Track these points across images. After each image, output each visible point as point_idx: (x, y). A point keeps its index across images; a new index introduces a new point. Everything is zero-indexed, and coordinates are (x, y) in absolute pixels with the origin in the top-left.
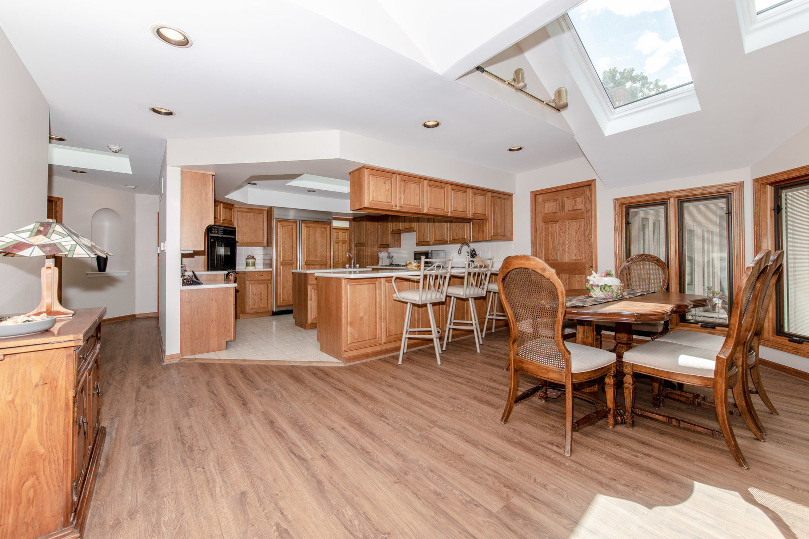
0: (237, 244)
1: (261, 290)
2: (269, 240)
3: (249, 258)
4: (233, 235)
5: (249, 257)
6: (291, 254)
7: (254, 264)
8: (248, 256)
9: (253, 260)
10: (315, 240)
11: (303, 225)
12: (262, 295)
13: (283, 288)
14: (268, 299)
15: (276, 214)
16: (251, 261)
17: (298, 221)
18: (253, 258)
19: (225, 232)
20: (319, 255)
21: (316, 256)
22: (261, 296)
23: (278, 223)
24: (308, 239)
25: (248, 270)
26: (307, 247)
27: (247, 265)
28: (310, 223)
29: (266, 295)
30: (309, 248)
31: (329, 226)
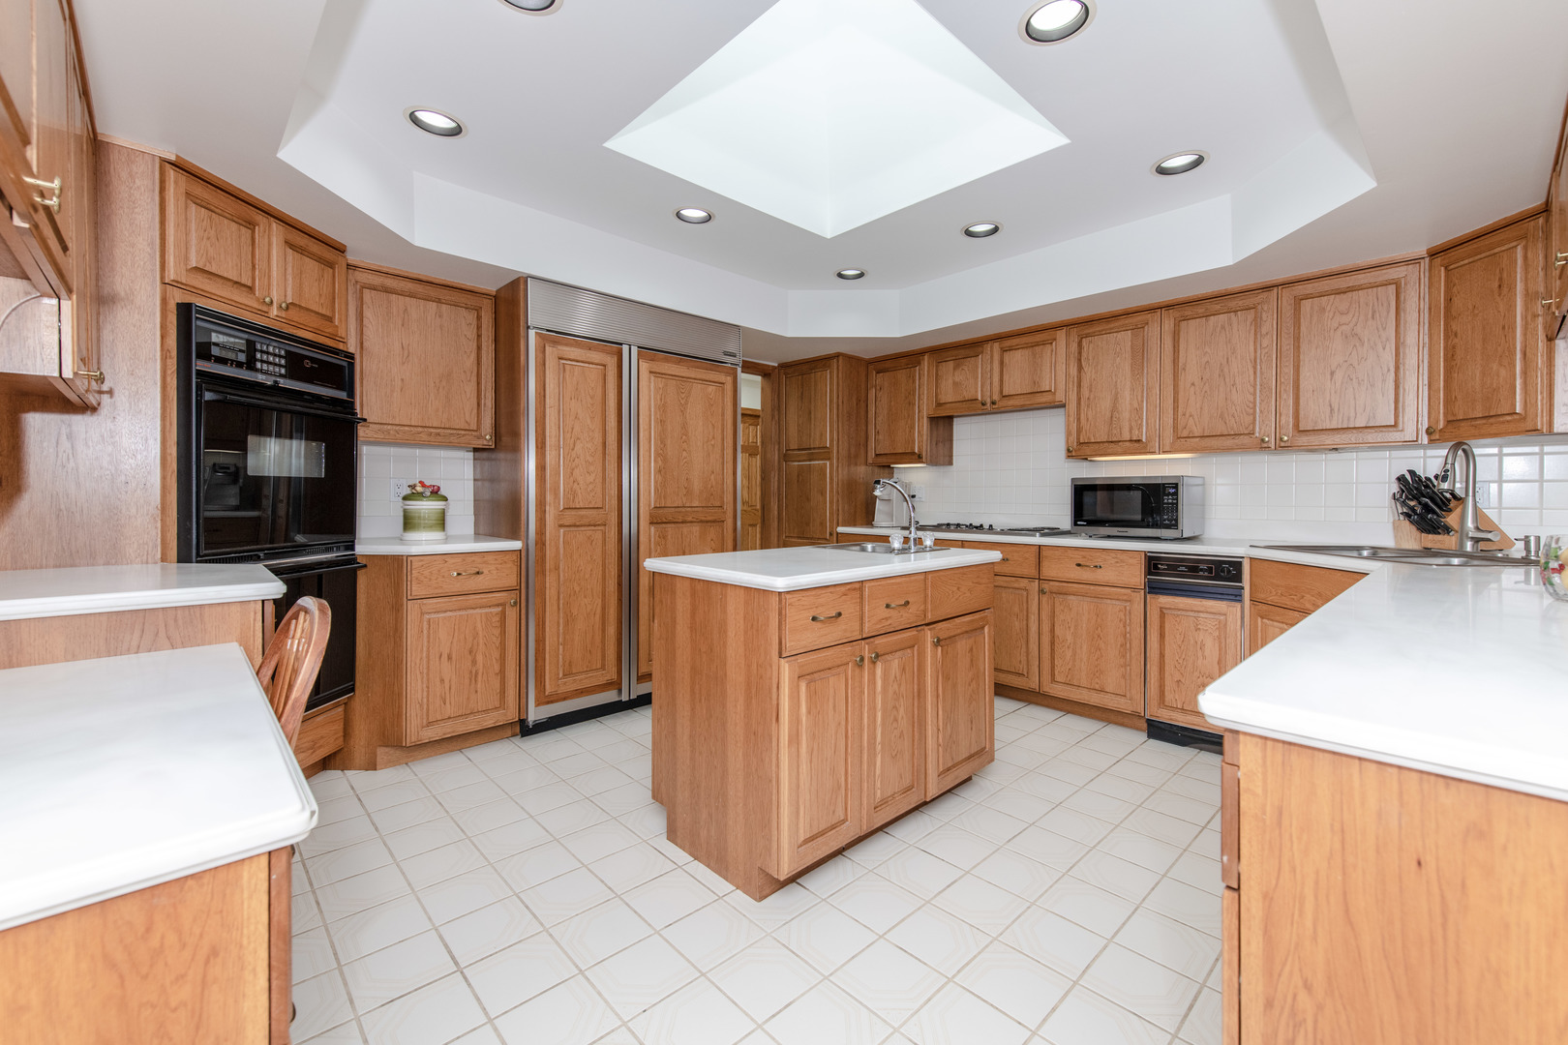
0: (362, 432)
1: (476, 636)
2: (503, 422)
3: (419, 496)
4: (340, 388)
5: (419, 489)
6: (599, 480)
7: (441, 522)
8: (413, 487)
9: (437, 505)
10: (684, 426)
11: (644, 366)
12: (480, 658)
13: (567, 623)
14: (502, 672)
15: (539, 312)
16: (426, 506)
17: (625, 348)
18: (436, 493)
19: (295, 365)
20: (697, 485)
21: (689, 492)
22: (474, 662)
23: (548, 349)
24: (662, 422)
25: (415, 550)
26: (657, 455)
27: (409, 522)
28: (667, 360)
29: (496, 654)
30: (665, 460)
31: (729, 379)
